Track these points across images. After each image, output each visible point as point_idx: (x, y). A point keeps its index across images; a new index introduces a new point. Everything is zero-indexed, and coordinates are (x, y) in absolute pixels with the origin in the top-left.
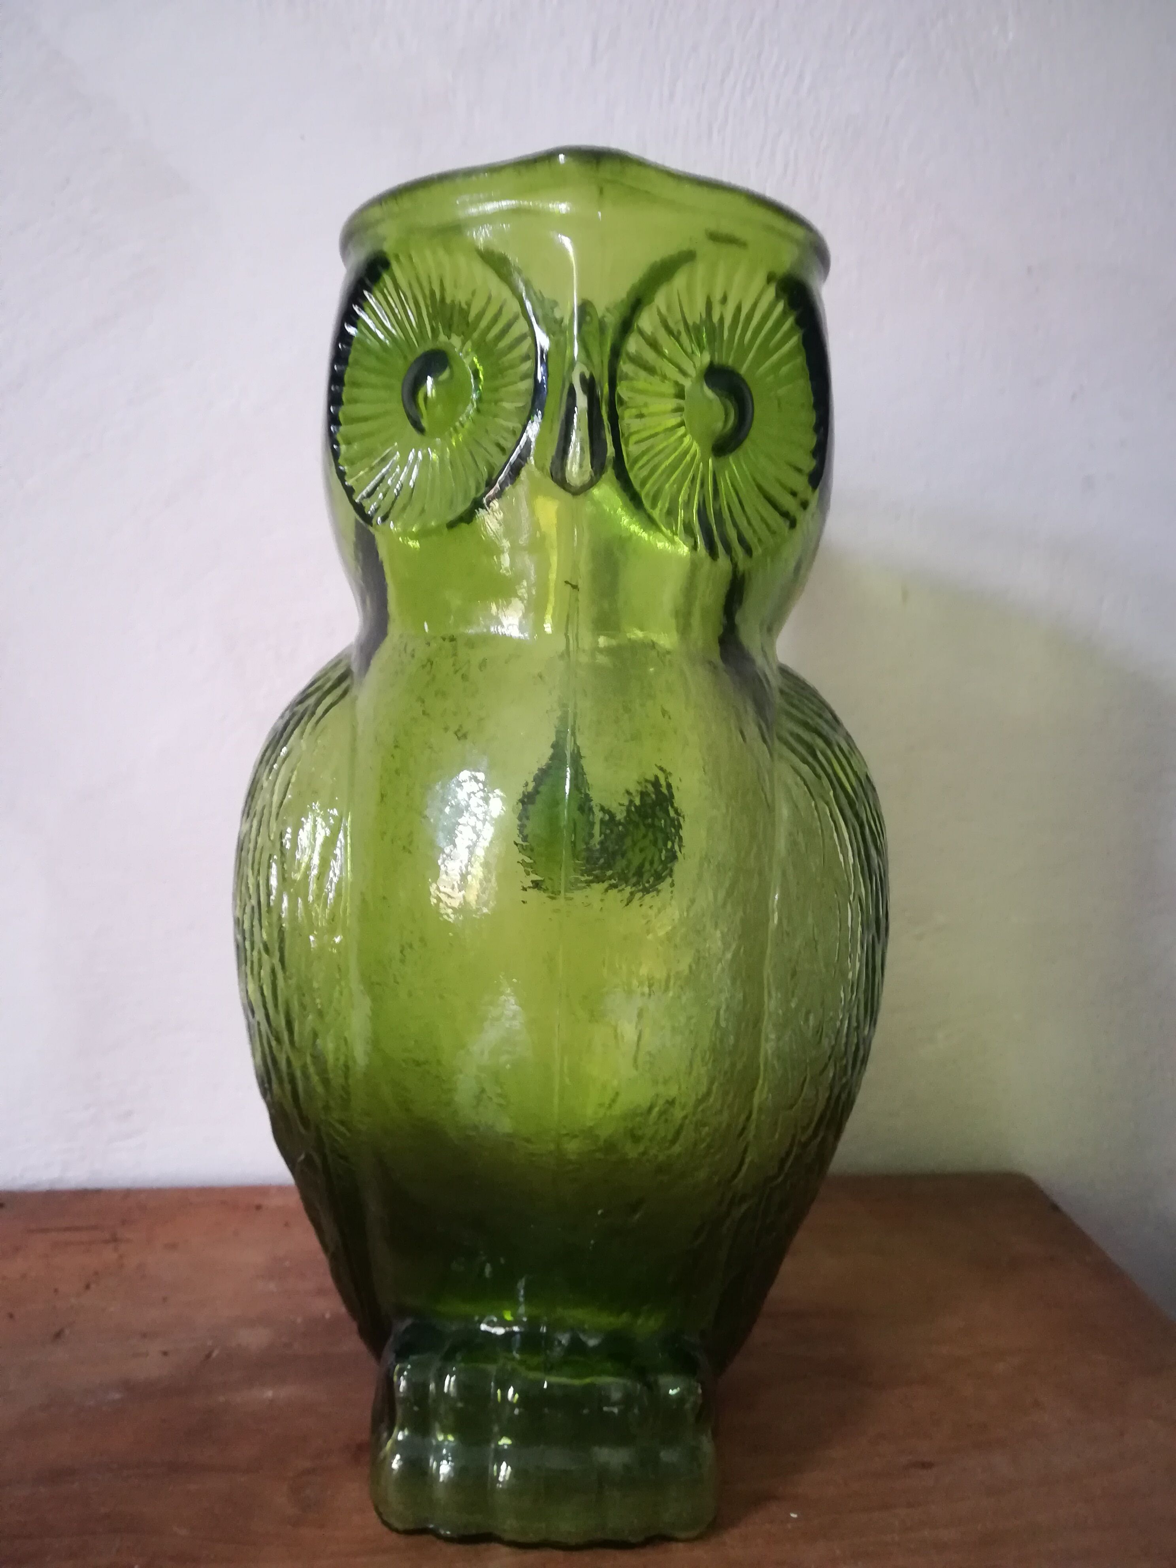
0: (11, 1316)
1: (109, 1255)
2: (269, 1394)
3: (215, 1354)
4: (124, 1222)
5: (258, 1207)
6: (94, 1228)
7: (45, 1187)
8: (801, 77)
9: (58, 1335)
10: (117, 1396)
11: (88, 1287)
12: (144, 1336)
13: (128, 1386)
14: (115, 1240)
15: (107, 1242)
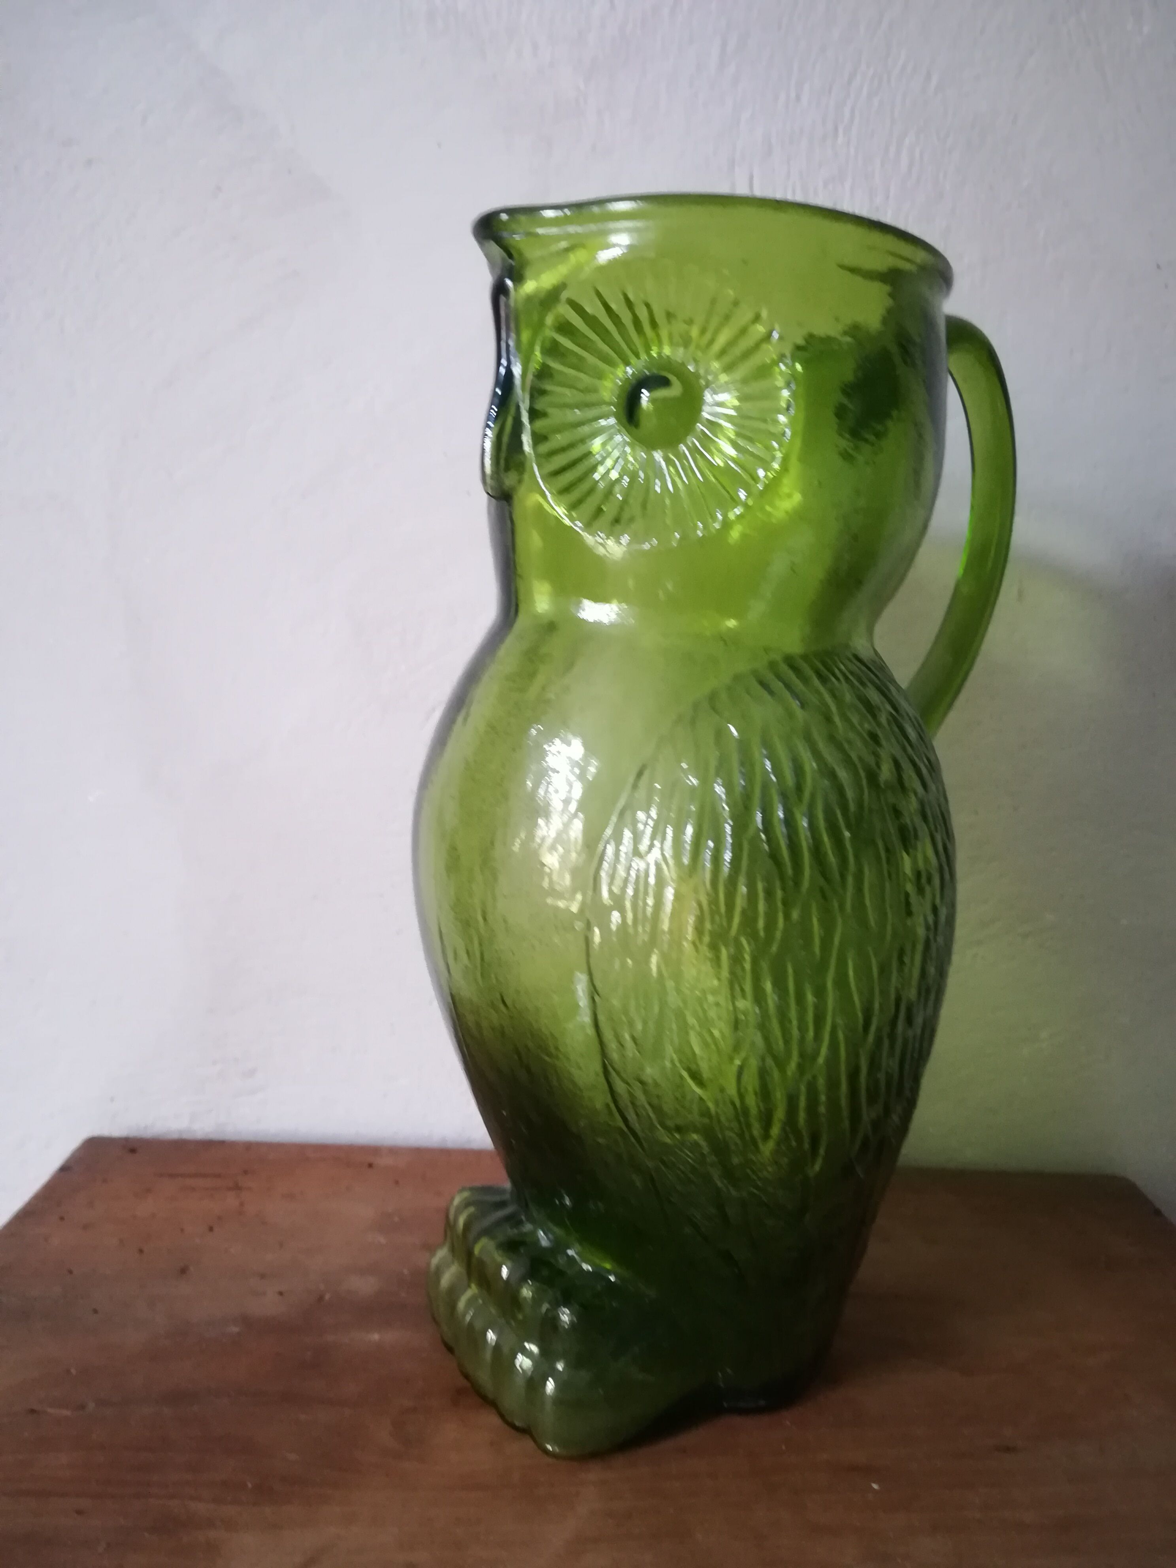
0: (141, 1251)
1: (231, 1201)
2: (376, 1337)
3: (327, 1297)
4: (246, 1172)
5: (370, 1165)
6: (218, 1176)
7: (175, 1136)
8: (928, 77)
9: (183, 1271)
10: (235, 1329)
11: (211, 1229)
12: (263, 1276)
13: (247, 1321)
14: (237, 1188)
15: (230, 1189)
